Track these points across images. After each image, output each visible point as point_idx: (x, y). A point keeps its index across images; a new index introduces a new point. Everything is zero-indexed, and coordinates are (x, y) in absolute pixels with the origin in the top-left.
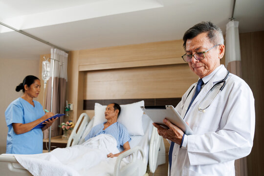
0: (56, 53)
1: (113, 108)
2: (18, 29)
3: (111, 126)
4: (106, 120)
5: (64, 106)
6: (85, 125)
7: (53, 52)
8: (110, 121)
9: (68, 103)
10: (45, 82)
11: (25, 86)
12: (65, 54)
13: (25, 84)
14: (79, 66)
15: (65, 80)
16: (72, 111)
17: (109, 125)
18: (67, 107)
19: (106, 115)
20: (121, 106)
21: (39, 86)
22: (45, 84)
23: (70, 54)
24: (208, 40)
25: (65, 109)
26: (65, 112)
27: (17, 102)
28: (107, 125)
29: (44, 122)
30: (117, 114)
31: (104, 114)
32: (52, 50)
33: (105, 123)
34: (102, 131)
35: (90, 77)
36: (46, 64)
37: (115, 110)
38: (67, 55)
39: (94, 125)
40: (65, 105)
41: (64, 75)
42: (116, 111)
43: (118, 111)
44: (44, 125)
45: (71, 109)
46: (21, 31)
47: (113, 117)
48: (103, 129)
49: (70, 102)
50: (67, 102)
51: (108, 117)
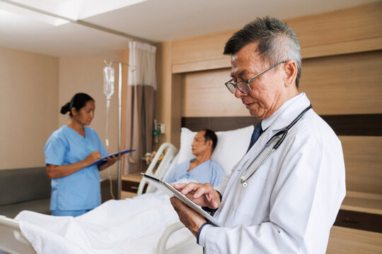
0: (136, 48)
1: (204, 139)
2: (75, 18)
3: (200, 166)
4: (194, 157)
5: (151, 127)
6: (170, 160)
7: (133, 46)
8: (199, 158)
9: (157, 122)
10: (109, 97)
11: (73, 109)
12: (151, 49)
13: (73, 106)
14: (172, 65)
15: (153, 88)
16: (164, 134)
17: (197, 165)
18: (156, 128)
19: (193, 149)
20: (218, 134)
21: (93, 109)
22: (108, 102)
23: (159, 47)
24: (258, 58)
25: (154, 131)
26: (153, 137)
27: (59, 134)
28: (193, 165)
29: (106, 158)
30: (210, 148)
31: (191, 147)
32: (130, 43)
33: (192, 161)
34: (185, 173)
35: (190, 81)
36: (109, 71)
37: (206, 141)
38: (154, 49)
39: (179, 162)
40: (154, 126)
41: (150, 81)
42: (208, 143)
43: (211, 142)
44: (105, 162)
45: (163, 131)
46: (80, 22)
47: (204, 152)
48: (188, 171)
49: (160, 121)
50: (155, 121)
51: (195, 152)
